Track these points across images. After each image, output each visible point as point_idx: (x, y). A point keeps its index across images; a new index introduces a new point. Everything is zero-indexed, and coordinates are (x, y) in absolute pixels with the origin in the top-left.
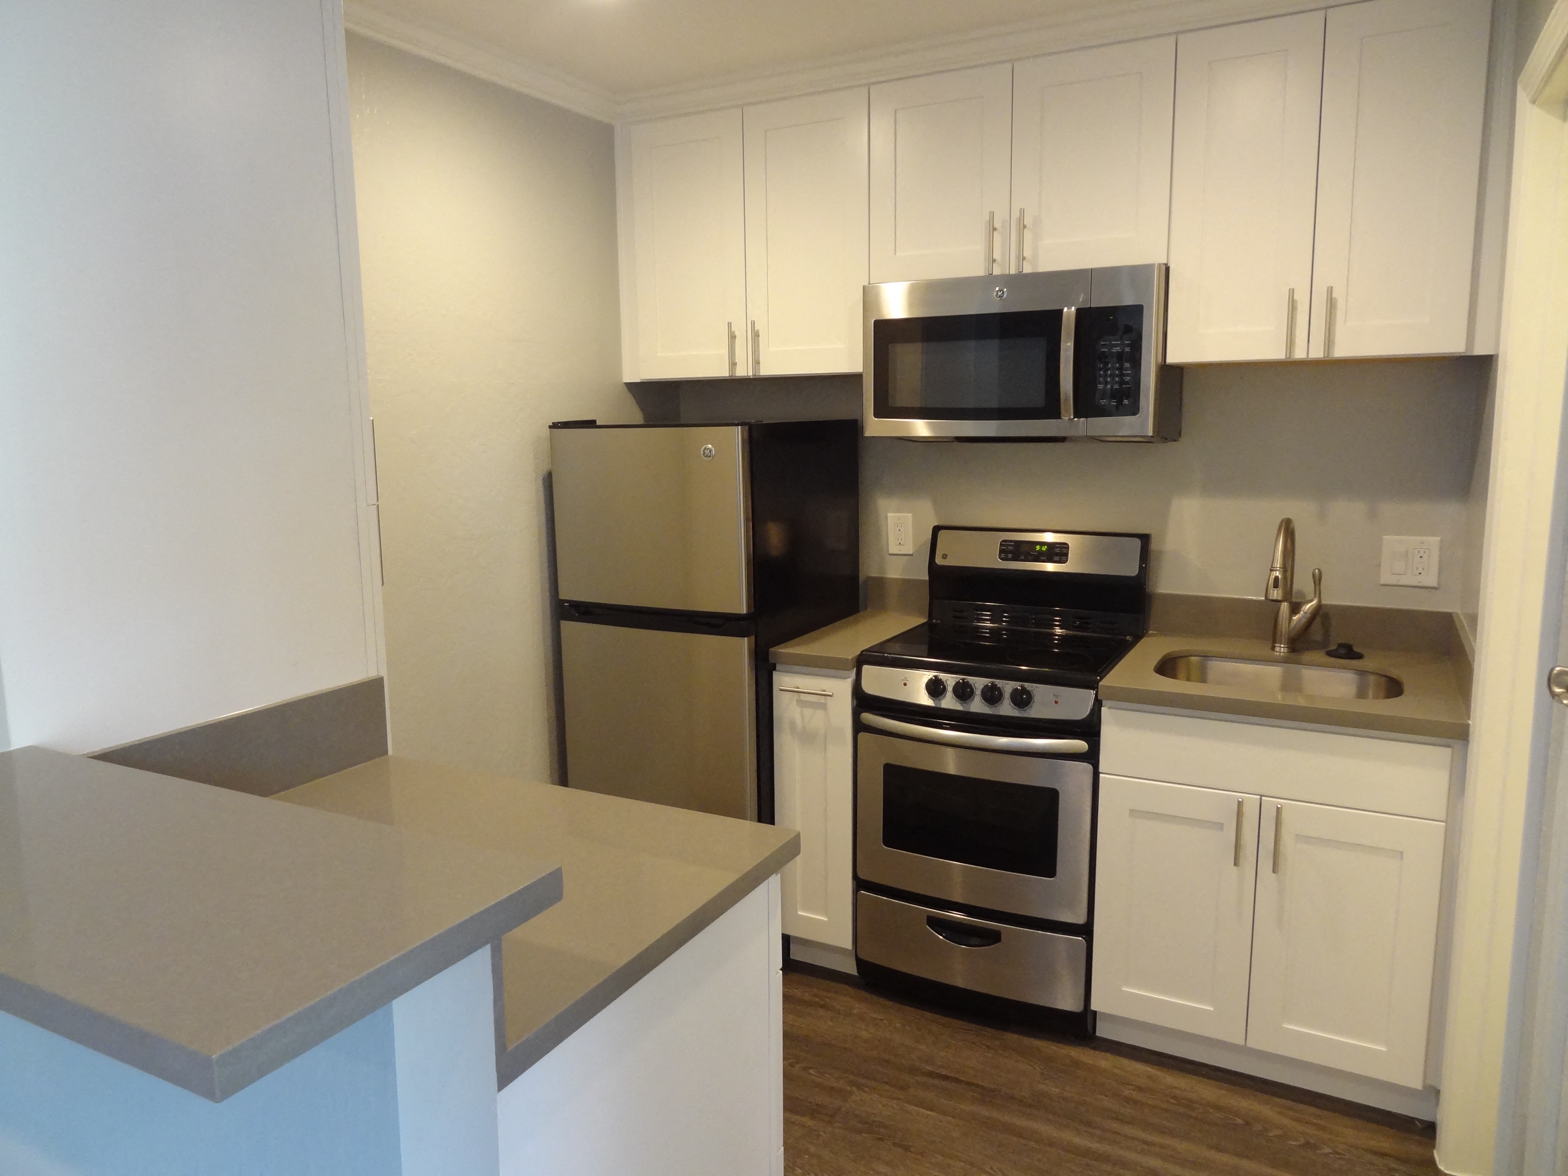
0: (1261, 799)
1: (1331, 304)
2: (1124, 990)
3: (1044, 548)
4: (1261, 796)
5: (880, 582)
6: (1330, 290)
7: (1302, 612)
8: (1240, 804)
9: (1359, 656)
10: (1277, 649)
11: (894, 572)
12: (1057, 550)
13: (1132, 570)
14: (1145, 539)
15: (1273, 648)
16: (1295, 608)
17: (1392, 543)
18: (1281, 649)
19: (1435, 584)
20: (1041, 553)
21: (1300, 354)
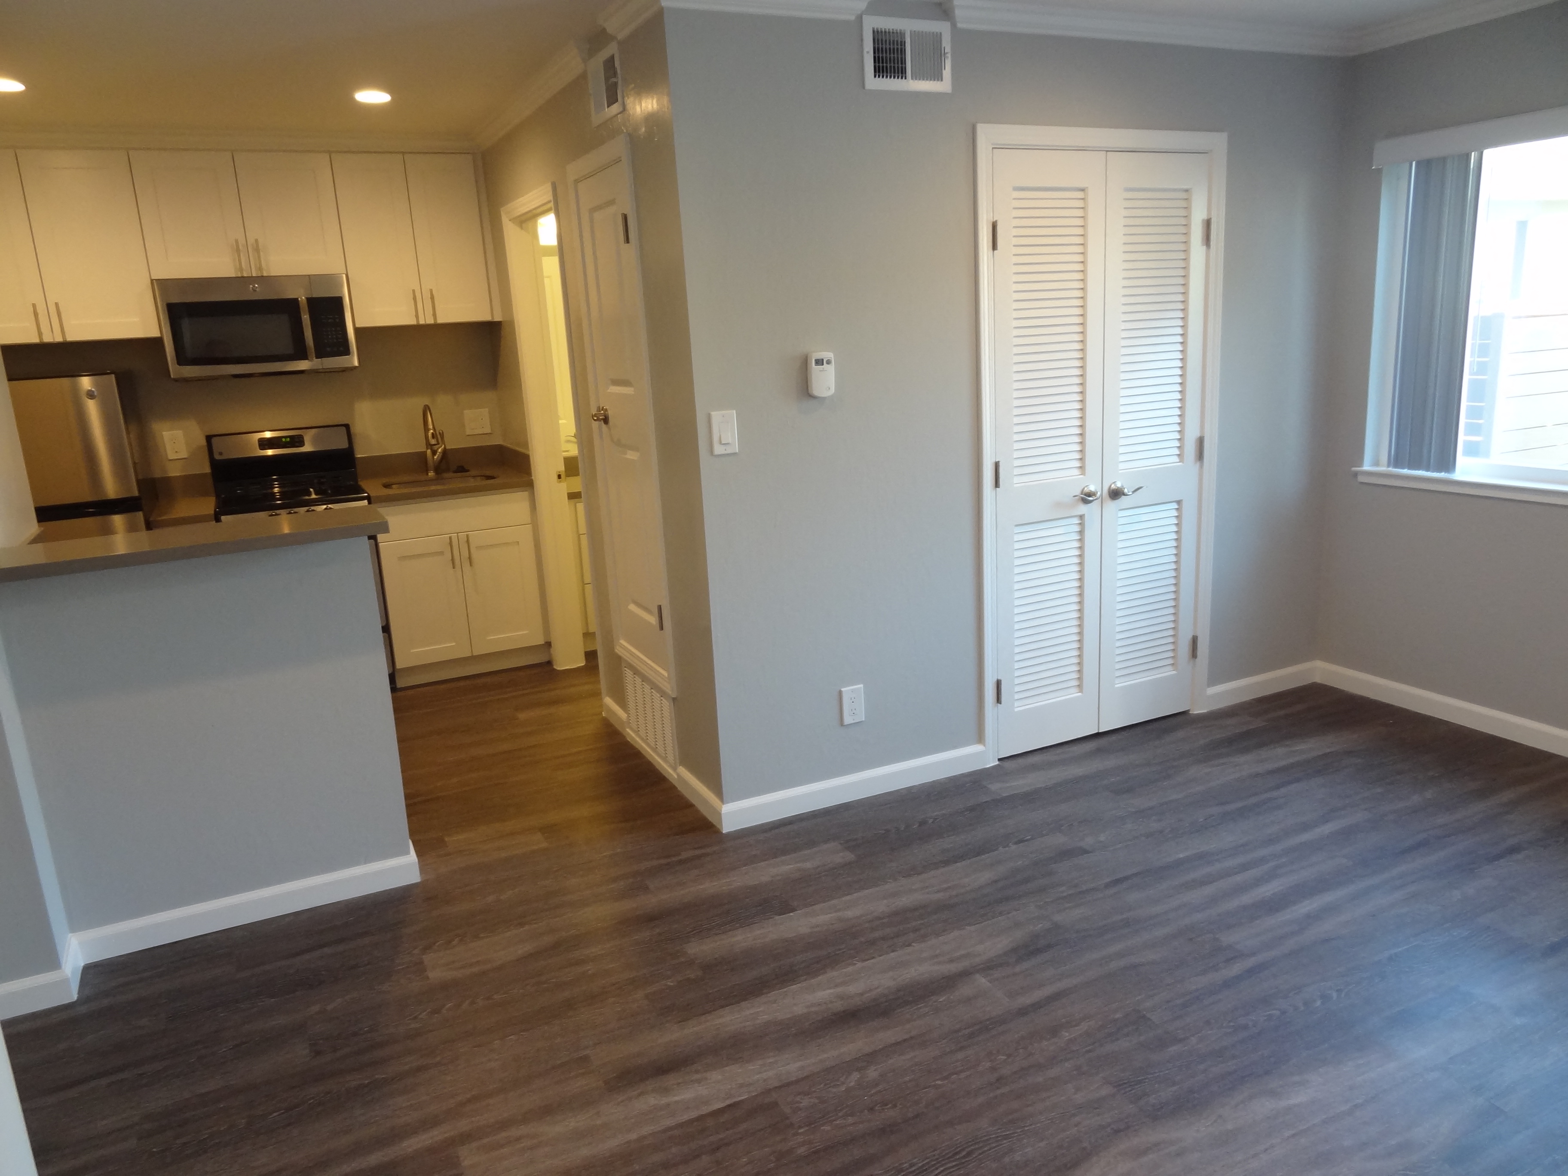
0: (458, 535)
1: (432, 298)
2: (413, 652)
3: (288, 439)
4: (457, 533)
5: (167, 480)
6: (431, 291)
7: (438, 453)
8: (450, 538)
9: (468, 471)
10: (430, 474)
11: (174, 472)
12: (297, 440)
13: (344, 445)
14: (347, 426)
15: (428, 475)
16: (434, 453)
17: (468, 414)
18: (431, 474)
19: (490, 432)
20: (286, 443)
21: (422, 322)
